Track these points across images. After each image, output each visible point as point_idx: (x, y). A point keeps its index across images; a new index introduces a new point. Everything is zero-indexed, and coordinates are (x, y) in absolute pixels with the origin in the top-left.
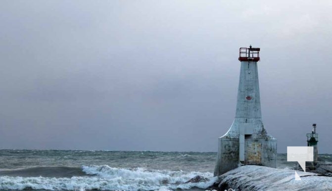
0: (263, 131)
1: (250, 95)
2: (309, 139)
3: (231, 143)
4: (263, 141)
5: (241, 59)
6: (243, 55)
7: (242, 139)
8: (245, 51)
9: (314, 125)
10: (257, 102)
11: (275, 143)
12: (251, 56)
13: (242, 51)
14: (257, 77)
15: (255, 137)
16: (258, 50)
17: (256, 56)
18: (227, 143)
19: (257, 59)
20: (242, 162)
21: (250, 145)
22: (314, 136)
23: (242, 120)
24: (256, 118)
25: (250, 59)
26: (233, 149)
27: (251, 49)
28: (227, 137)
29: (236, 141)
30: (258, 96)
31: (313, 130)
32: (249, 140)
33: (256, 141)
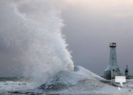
0: (118, 69)
1: (114, 57)
2: (126, 70)
3: (108, 72)
4: (118, 71)
5: (110, 47)
6: (111, 45)
7: (112, 71)
8: (112, 44)
9: (127, 66)
10: (116, 60)
11: (122, 72)
12: (113, 45)
13: (111, 44)
14: (115, 52)
15: (116, 70)
16: (115, 43)
17: (115, 45)
18: (107, 72)
19: (115, 47)
20: (112, 78)
21: (114, 73)
22: (127, 69)
23: (111, 65)
24: (116, 64)
25: (113, 46)
26: (109, 74)
27: (113, 43)
28: (107, 71)
29: (110, 72)
30: (116, 58)
31: (127, 67)
32: (114, 71)
33: (116, 71)
